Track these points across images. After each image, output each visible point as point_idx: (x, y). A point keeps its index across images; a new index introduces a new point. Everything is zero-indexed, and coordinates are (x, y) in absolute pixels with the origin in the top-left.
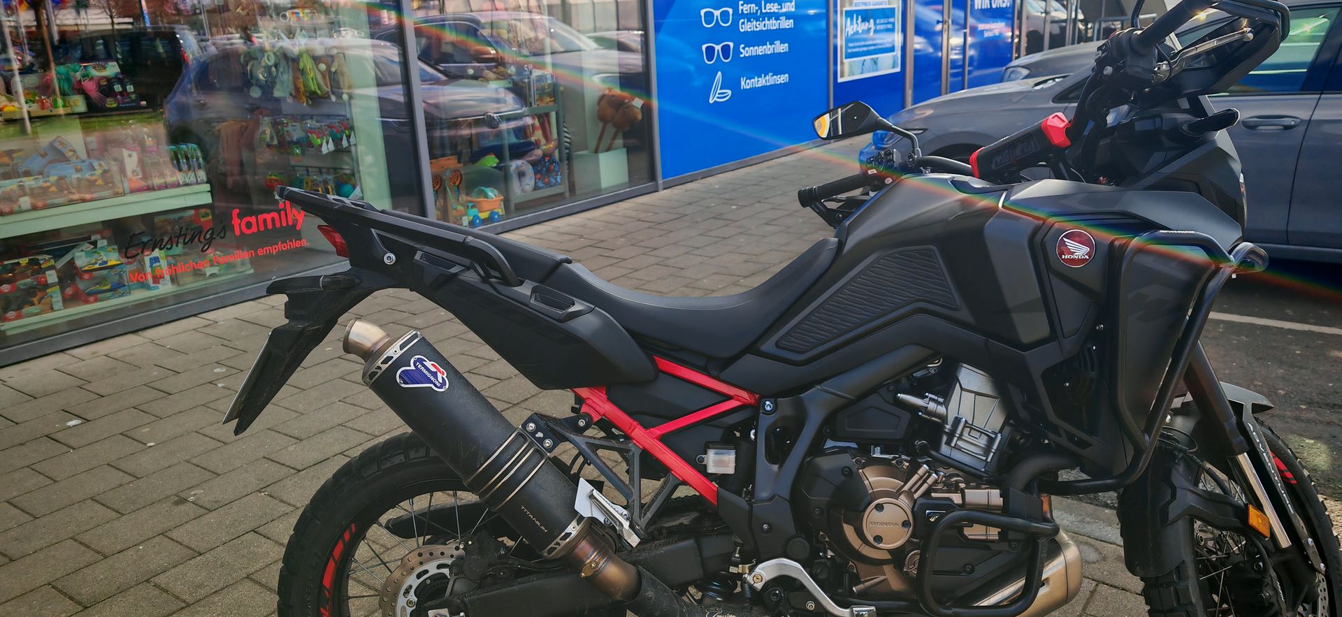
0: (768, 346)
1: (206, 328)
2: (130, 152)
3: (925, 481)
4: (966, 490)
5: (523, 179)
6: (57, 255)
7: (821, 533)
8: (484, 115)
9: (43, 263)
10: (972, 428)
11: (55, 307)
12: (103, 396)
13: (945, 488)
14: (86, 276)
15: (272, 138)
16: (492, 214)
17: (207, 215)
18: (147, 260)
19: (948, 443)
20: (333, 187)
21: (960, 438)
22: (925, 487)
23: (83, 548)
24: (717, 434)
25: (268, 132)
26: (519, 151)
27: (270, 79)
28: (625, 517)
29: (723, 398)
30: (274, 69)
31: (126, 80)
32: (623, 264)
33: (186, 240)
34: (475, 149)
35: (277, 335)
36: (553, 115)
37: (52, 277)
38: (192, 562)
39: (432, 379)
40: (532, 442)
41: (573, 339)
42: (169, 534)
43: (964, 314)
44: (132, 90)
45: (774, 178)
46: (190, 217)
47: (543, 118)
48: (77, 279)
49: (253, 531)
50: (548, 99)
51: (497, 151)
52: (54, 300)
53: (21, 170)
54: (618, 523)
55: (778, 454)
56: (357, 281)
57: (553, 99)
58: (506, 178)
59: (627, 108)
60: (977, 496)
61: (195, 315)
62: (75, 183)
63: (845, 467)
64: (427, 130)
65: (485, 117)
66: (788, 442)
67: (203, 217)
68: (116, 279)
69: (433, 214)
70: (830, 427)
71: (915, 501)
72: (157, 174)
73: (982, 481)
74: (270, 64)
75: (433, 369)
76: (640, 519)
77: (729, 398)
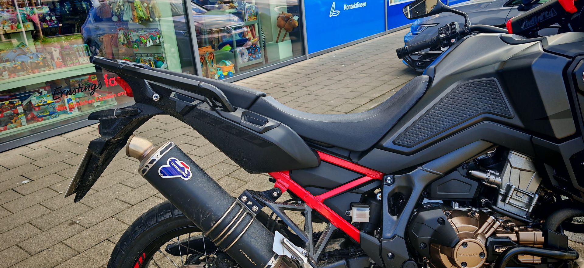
0: (387, 143)
1: (93, 132)
2: (55, 49)
3: (492, 227)
4: (519, 232)
5: (243, 56)
6: (22, 99)
7: (424, 258)
8: (224, 27)
9: (16, 103)
10: (518, 191)
11: (23, 124)
12: (41, 168)
13: (504, 230)
14: (37, 109)
15: (124, 40)
16: (229, 73)
17: (95, 78)
18: (66, 100)
19: (504, 200)
20: (153, 62)
21: (511, 198)
22: (492, 230)
23: (21, 250)
24: (358, 198)
25: (122, 37)
26: (240, 43)
27: (121, 12)
28: (304, 254)
29: (361, 176)
30: (122, 7)
31: (52, 14)
32: (291, 95)
33: (83, 90)
34: (221, 43)
35: (93, 145)
36: (256, 25)
37: (20, 110)
38: (75, 258)
39: (181, 172)
40: (245, 208)
41: (267, 143)
42: (65, 242)
43: (517, 121)
44: (55, 19)
45: (361, 52)
46: (87, 79)
47: (252, 27)
48: (33, 110)
49: (107, 239)
50: (254, 18)
51: (231, 44)
52: (22, 121)
53: (4, 59)
54: (300, 259)
55: (396, 210)
56: (139, 111)
57: (256, 17)
58: (235, 56)
59: (291, 21)
60: (527, 235)
61: (88, 126)
62: (29, 64)
63: (439, 218)
64: (197, 36)
65: (225, 28)
66: (401, 201)
67: (93, 79)
68: (52, 110)
69: (201, 75)
70: (427, 192)
71: (487, 239)
72: (69, 59)
73: (529, 225)
74: (120, 4)
75: (182, 166)
76: (314, 254)
77: (364, 175)
